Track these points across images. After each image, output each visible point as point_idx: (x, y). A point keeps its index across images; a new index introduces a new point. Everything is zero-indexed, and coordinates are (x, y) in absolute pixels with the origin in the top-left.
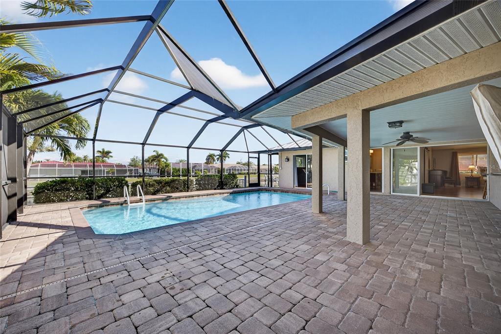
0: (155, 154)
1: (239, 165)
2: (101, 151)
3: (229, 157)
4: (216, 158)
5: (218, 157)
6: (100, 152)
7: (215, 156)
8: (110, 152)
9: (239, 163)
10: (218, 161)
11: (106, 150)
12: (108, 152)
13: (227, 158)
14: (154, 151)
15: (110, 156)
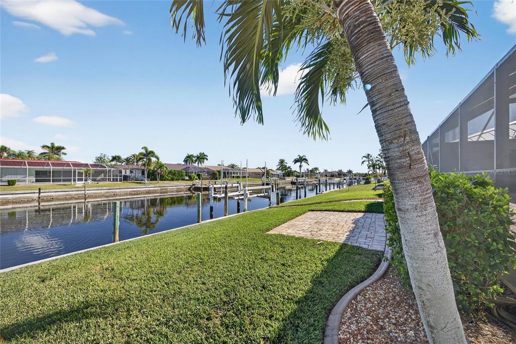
2: (50, 145)
3: (207, 159)
6: (48, 147)
7: (193, 157)
8: (63, 148)
11: (56, 145)
12: (60, 149)
13: (205, 160)
14: (142, 148)
15: (63, 153)
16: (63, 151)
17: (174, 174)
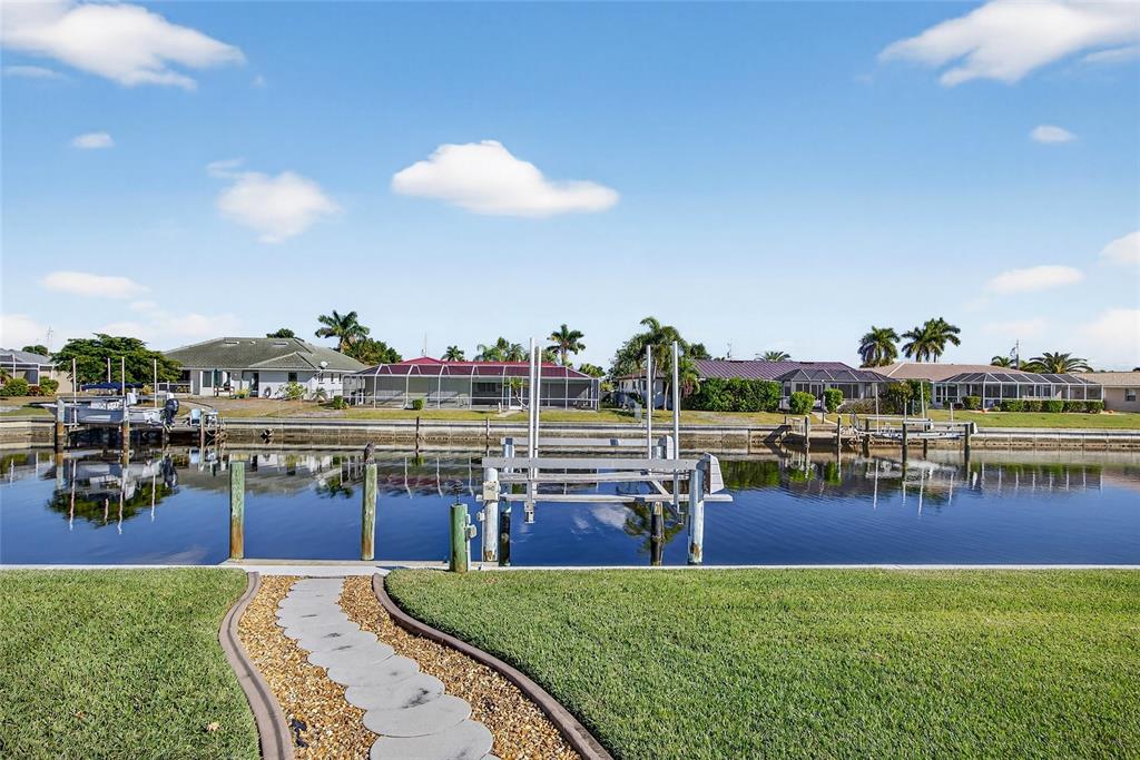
0: (646, 330)
1: (1006, 371)
3: (957, 342)
4: (899, 346)
5: (910, 340)
7: (894, 336)
9: (1004, 363)
10: (908, 355)
13: (948, 344)
14: (643, 322)
16: (579, 340)
17: (742, 392)
